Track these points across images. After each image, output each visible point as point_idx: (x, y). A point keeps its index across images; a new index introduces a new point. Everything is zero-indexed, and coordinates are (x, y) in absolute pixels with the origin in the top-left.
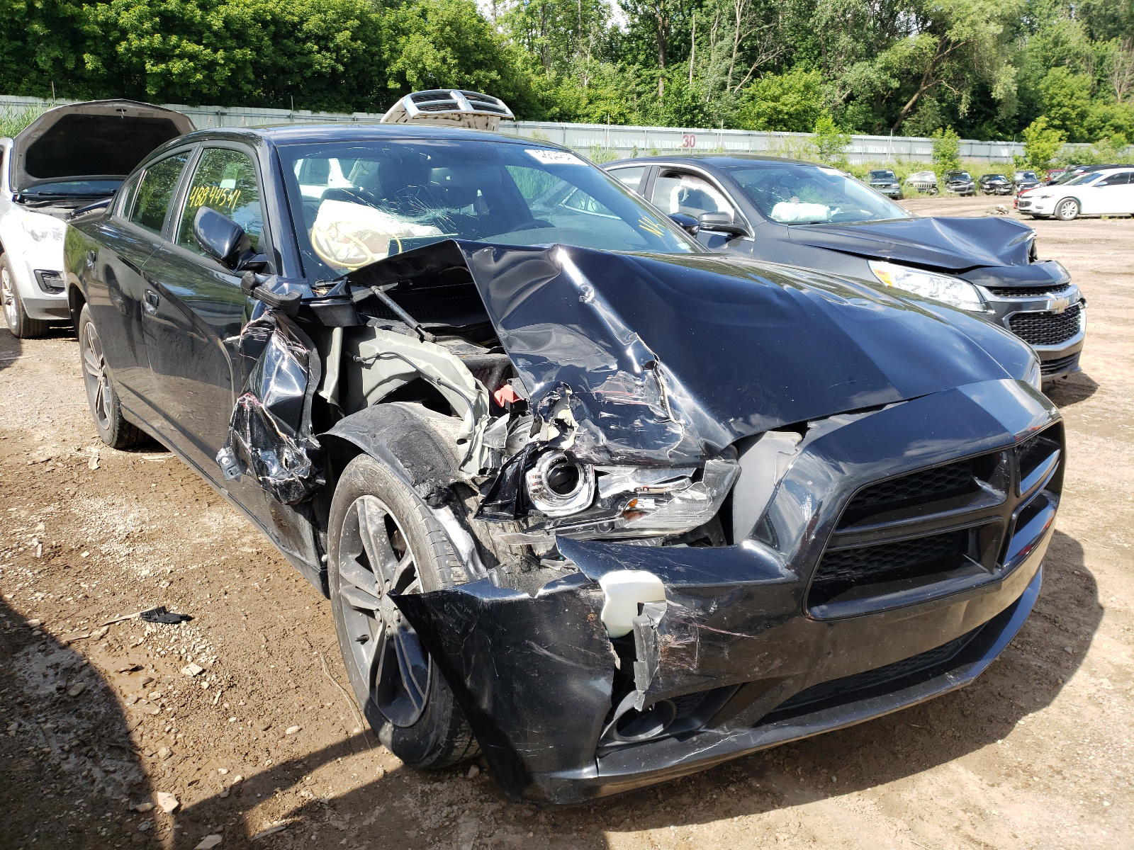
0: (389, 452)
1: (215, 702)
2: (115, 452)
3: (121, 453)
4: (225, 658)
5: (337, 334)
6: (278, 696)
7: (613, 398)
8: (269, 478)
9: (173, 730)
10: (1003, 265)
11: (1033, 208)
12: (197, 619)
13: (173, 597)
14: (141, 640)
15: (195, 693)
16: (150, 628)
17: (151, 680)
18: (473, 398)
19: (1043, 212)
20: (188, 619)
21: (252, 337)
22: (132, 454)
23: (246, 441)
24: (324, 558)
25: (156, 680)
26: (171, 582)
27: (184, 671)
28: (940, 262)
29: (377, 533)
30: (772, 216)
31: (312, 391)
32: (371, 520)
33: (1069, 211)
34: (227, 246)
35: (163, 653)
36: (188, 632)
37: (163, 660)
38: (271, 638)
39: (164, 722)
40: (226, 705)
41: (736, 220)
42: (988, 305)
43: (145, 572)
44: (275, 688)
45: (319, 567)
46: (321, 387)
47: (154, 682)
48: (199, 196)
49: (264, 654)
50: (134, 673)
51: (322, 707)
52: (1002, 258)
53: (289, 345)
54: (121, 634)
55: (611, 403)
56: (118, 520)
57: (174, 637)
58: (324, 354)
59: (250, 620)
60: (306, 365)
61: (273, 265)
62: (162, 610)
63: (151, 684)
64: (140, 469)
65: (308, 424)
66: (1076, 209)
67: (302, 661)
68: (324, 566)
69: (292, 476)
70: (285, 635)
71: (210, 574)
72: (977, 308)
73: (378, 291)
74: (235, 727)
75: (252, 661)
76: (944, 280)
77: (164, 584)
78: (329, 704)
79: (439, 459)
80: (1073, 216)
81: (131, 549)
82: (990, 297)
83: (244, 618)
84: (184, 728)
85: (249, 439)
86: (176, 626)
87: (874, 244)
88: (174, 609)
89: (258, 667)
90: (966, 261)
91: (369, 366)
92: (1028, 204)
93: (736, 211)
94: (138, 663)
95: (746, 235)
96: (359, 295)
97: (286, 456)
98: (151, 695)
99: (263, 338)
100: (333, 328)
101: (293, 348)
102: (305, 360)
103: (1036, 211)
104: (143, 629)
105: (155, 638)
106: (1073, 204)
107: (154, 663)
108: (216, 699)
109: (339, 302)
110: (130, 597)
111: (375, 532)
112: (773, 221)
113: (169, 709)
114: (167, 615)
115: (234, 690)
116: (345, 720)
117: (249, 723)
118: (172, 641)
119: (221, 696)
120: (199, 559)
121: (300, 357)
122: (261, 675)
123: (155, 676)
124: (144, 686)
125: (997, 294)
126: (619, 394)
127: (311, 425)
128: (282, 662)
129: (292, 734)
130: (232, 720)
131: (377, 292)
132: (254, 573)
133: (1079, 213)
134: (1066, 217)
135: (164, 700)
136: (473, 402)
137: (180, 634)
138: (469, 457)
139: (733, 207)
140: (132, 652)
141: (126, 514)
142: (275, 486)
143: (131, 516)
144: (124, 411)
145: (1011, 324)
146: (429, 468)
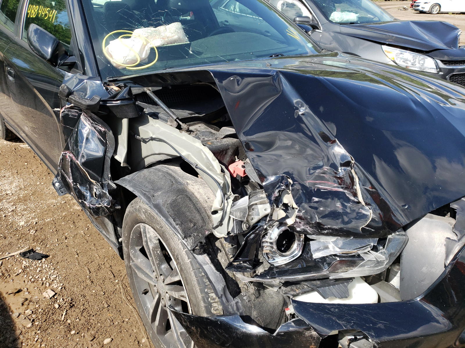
0: (165, 210)
1: (63, 319)
2: (6, 142)
3: (9, 143)
4: (67, 285)
5: (125, 122)
6: (98, 313)
7: (320, 186)
8: (85, 202)
9: (39, 340)
10: (448, 48)
11: (420, 8)
12: (51, 257)
13: (37, 241)
14: (20, 271)
15: (51, 312)
16: (25, 262)
17: (26, 299)
18: (221, 181)
19: (425, 10)
20: (46, 257)
21: (68, 115)
22: (14, 143)
23: (69, 178)
24: (120, 240)
25: (29, 299)
26: (36, 231)
27: (45, 294)
28: (419, 47)
29: (154, 248)
30: (330, 19)
31: (109, 155)
32: (151, 240)
33: (436, 10)
34: (50, 50)
35: (32, 280)
36: (46, 266)
37: (33, 285)
38: (92, 270)
39: (33, 333)
40: (69, 321)
41: (313, 20)
42: (440, 70)
43: (22, 223)
44: (96, 307)
45: (117, 245)
46: (115, 152)
47: (28, 301)
48: (33, 11)
49: (89, 282)
50: (17, 294)
51: (123, 321)
52: (446, 44)
53: (92, 123)
54: (9, 266)
55: (319, 189)
56: (7, 187)
57: (39, 269)
58: (116, 133)
59: (80, 257)
60: (104, 138)
61: (79, 63)
62: (32, 251)
63: (26, 303)
64: (18, 153)
65: (108, 174)
66: (438, 9)
67: (109, 287)
68: (120, 244)
69: (100, 204)
70: (99, 268)
71: (57, 224)
72: (434, 71)
73: (148, 90)
74: (75, 337)
75: (83, 287)
76: (420, 57)
77: (32, 232)
78: (127, 320)
79: (198, 217)
80: (437, 12)
81: (14, 207)
82: (441, 65)
83: (76, 256)
84: (45, 339)
85: (71, 178)
86: (40, 261)
87: (384, 36)
88: (39, 250)
89: (86, 292)
90: (431, 47)
91: (145, 142)
92: (418, 6)
93: (313, 16)
94: (19, 288)
95: (318, 29)
96: (136, 90)
97: (95, 190)
98: (26, 312)
99: (75, 116)
100: (122, 119)
101: (95, 125)
102: (103, 135)
103: (421, 9)
104: (21, 263)
105: (28, 269)
106: (438, 7)
107: (28, 287)
108: (63, 316)
109: (125, 102)
110: (14, 240)
111: (153, 247)
112: (331, 22)
113: (37, 323)
114: (35, 254)
115: (73, 309)
116: (137, 332)
117: (82, 335)
118: (38, 271)
119: (66, 314)
120: (51, 214)
121: (100, 132)
122: (88, 298)
123: (29, 297)
124: (23, 304)
125: (445, 64)
126: (324, 184)
127: (110, 176)
128: (98, 288)
129: (108, 344)
130: (73, 332)
131: (148, 92)
132: (80, 224)
133: (440, 11)
134: (434, 12)
135: (34, 316)
136: (221, 185)
137: (42, 267)
138: (221, 224)
139: (311, 13)
140: (15, 279)
141: (11, 183)
142: (90, 208)
143: (14, 185)
144: (6, 124)
145: (450, 80)
146: (192, 225)
